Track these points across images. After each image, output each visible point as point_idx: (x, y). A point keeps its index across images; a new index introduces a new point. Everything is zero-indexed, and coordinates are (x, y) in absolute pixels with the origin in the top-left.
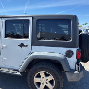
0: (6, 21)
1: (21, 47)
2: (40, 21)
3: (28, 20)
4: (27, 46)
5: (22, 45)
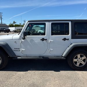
0: (52, 24)
1: (64, 40)
2: (77, 24)
3: (68, 23)
4: (68, 39)
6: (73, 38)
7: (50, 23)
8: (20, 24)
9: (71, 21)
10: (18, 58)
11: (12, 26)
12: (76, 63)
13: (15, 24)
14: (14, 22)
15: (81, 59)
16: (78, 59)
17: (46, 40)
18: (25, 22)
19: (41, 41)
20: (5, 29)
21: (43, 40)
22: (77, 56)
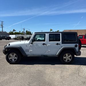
0: (49, 34)
2: (65, 34)
3: (60, 34)
4: (60, 44)
5: (57, 44)
6: (62, 43)
7: (48, 34)
8: (20, 32)
9: (61, 32)
10: (28, 56)
11: (12, 33)
12: (65, 59)
13: (15, 32)
14: (14, 30)
15: (69, 57)
16: (66, 57)
17: (46, 44)
18: (24, 30)
19: (43, 45)
20: (6, 36)
21: (44, 44)
22: (66, 55)
